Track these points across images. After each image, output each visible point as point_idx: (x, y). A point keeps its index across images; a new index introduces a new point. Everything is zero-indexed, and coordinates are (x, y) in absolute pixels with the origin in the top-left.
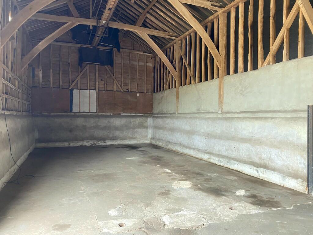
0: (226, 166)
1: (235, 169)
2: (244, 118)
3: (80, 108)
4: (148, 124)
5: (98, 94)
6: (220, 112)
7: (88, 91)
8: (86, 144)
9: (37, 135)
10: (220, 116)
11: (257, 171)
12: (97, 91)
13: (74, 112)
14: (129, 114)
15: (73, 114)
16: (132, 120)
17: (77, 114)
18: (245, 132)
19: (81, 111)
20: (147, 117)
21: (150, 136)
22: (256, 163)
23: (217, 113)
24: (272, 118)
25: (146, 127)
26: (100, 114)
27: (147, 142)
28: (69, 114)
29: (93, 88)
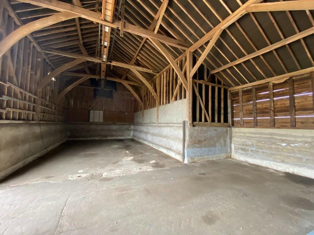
0: (158, 149)
1: (161, 151)
2: (165, 126)
3: (94, 120)
4: (131, 128)
5: (104, 113)
6: (157, 123)
7: (99, 111)
8: (96, 138)
9: (69, 134)
10: (157, 125)
11: (168, 151)
12: (104, 111)
13: (90, 122)
14: (121, 123)
15: (89, 123)
16: (122, 126)
17: (92, 123)
18: (165, 133)
19: (95, 121)
20: (131, 125)
21: (132, 134)
22: (168, 148)
23: (156, 123)
24: (174, 126)
25: (130, 130)
26: (105, 123)
27: (130, 138)
28: (87, 123)
29: (101, 109)
